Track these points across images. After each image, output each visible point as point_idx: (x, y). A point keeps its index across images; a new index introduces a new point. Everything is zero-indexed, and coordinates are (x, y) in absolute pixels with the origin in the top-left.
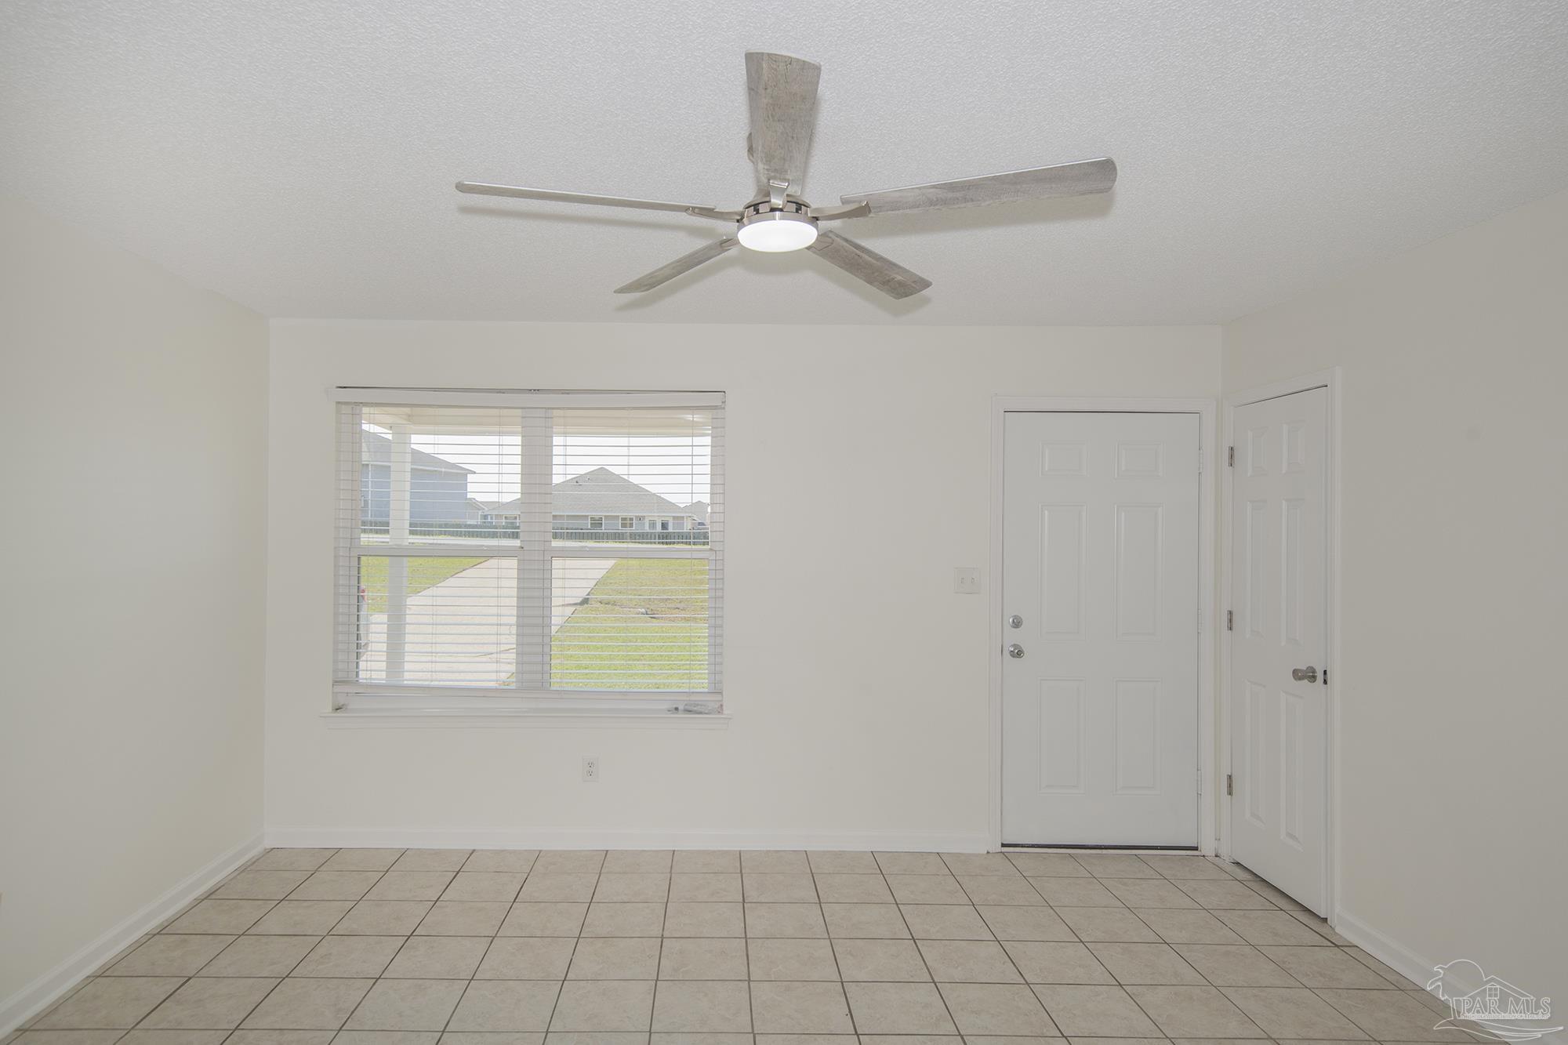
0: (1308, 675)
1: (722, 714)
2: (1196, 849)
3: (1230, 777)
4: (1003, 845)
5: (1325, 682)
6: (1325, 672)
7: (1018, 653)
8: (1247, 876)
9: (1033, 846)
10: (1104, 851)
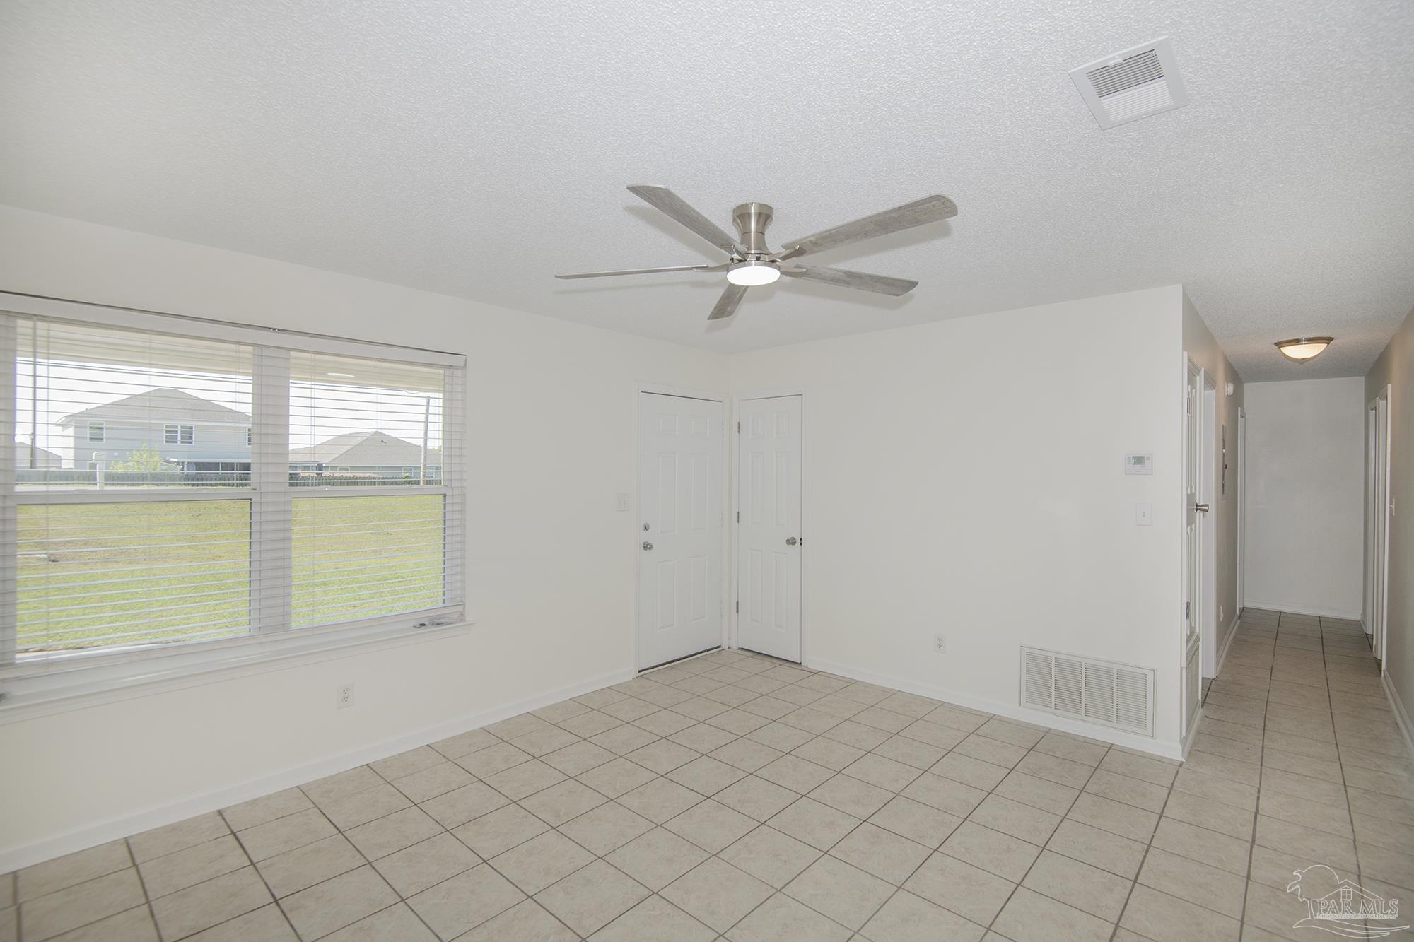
0: (791, 542)
1: (465, 620)
2: (720, 647)
3: (738, 603)
4: (640, 671)
5: (801, 544)
6: (801, 539)
7: (647, 547)
8: (752, 654)
9: (653, 667)
10: (685, 660)
